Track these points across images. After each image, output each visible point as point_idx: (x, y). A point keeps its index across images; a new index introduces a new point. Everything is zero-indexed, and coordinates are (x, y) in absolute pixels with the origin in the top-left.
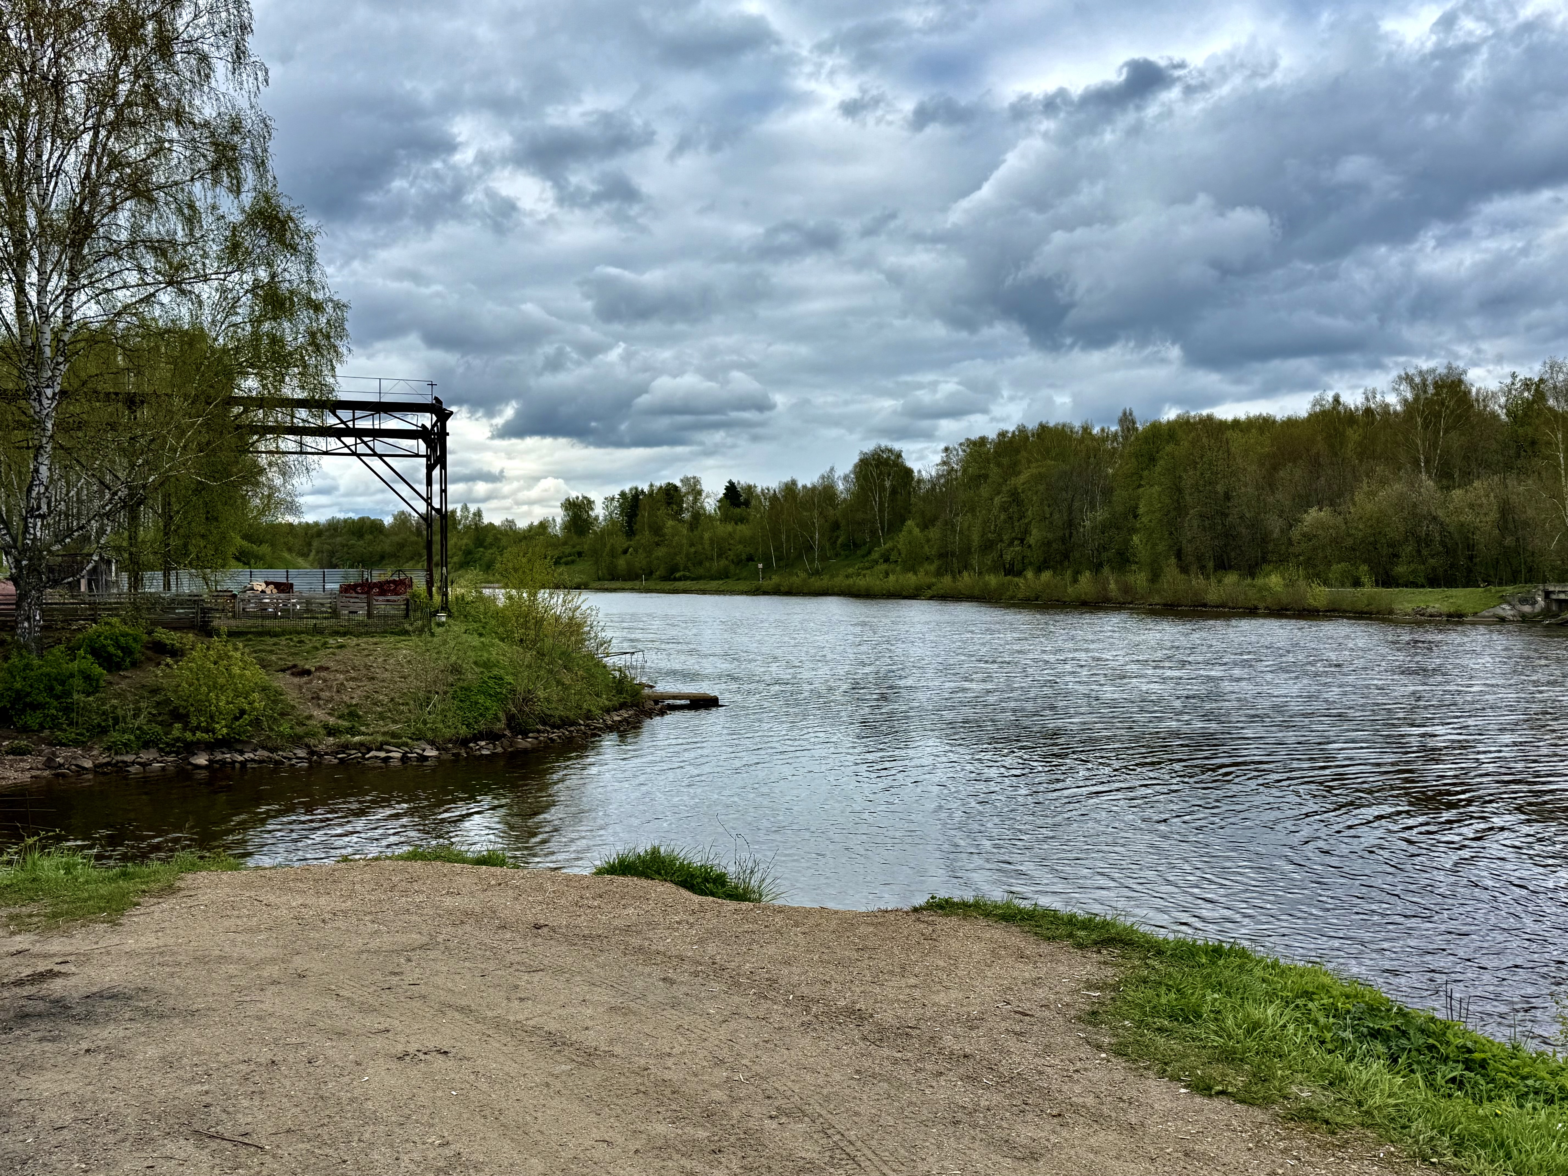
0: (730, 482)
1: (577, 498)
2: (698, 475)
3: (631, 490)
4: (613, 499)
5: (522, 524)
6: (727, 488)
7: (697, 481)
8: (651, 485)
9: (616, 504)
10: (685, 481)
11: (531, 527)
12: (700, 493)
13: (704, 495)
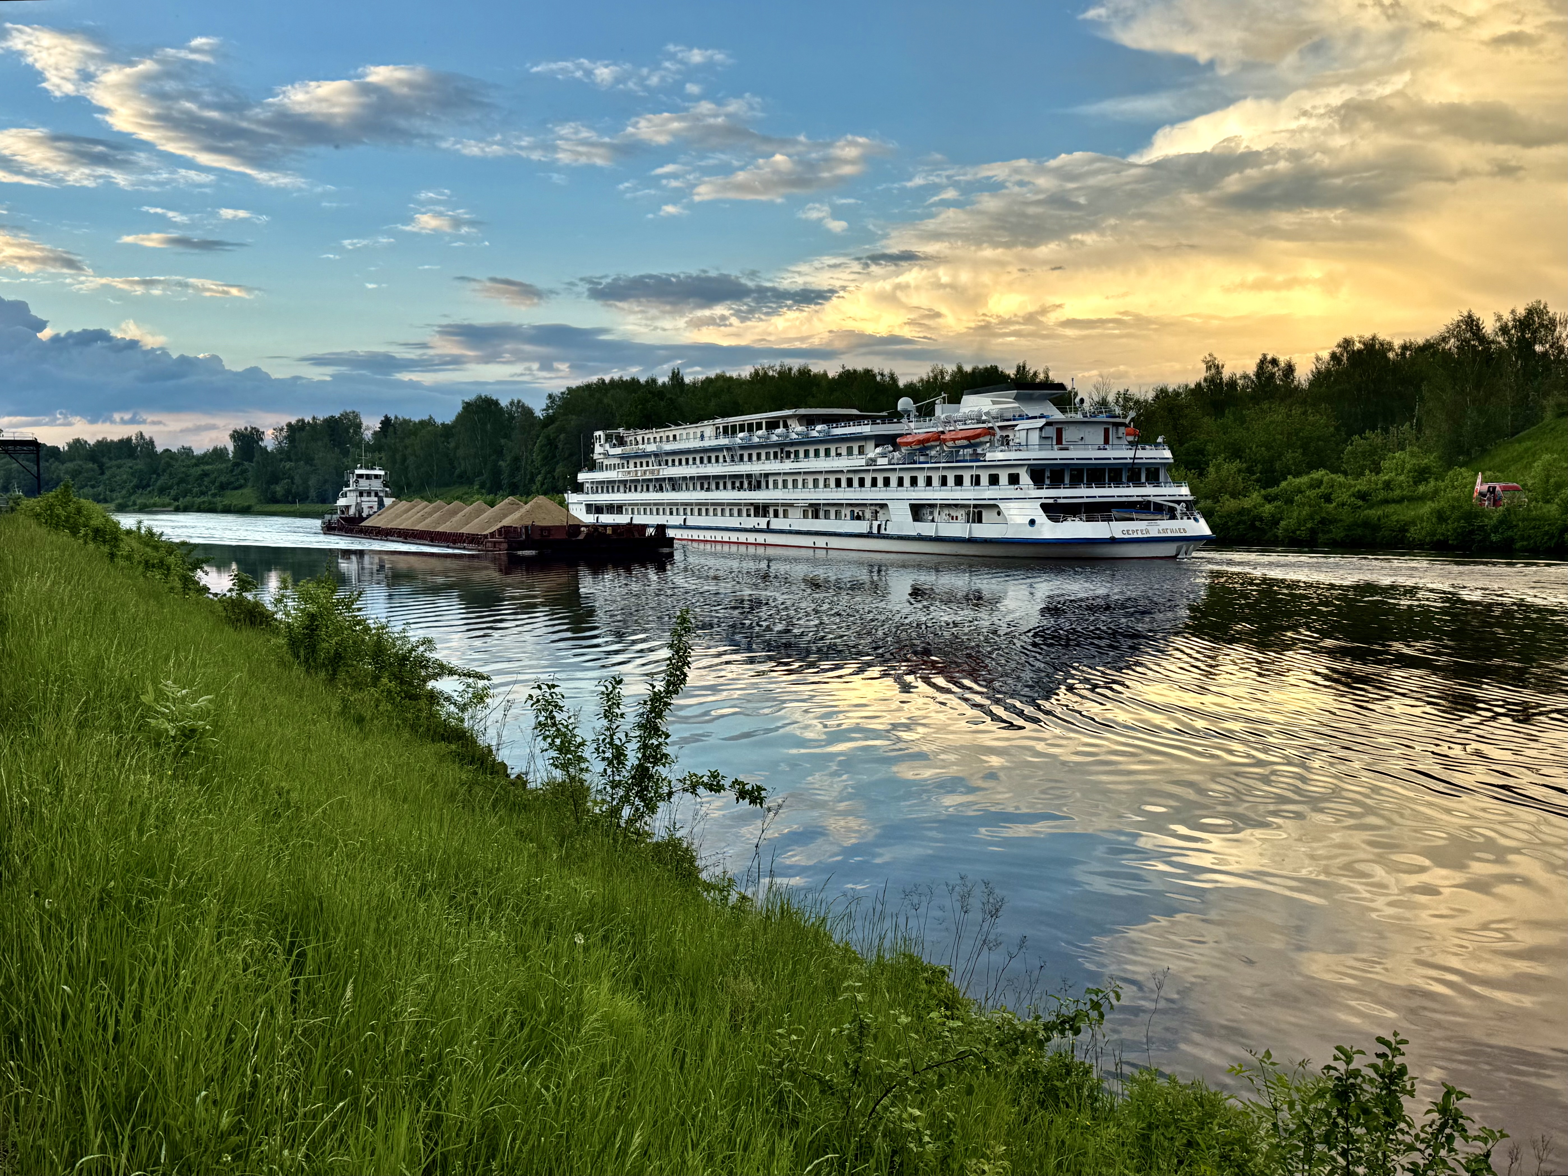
0: (386, 417)
1: (246, 429)
2: (357, 410)
3: (298, 421)
4: (282, 430)
5: (198, 451)
6: (382, 423)
7: (356, 416)
8: (314, 418)
9: (284, 434)
10: (345, 415)
11: (205, 455)
12: (359, 426)
13: (364, 427)
